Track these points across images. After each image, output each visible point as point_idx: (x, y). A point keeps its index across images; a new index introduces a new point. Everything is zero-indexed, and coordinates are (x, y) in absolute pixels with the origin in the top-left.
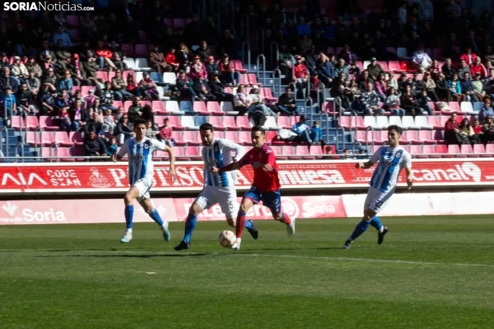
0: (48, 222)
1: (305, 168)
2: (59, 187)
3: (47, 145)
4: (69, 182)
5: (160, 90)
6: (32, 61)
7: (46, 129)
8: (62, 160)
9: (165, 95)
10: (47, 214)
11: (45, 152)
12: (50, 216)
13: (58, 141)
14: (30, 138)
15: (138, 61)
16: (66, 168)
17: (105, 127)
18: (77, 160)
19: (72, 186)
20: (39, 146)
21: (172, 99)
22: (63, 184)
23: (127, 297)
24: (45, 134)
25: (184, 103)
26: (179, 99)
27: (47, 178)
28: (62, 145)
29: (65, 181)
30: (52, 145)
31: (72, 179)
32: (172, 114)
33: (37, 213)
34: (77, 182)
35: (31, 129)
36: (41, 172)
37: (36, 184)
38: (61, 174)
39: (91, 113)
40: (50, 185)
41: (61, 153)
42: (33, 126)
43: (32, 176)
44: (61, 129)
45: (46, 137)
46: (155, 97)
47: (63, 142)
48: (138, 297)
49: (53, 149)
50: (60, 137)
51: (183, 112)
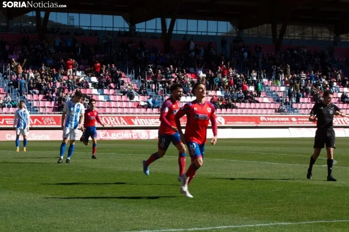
0: (42, 139)
1: (151, 118)
2: (47, 125)
3: (42, 107)
4: (51, 123)
5: (90, 84)
6: (36, 71)
7: (42, 100)
8: (48, 114)
9: (92, 86)
10: (42, 136)
11: (41, 110)
12: (43, 137)
13: (47, 105)
14: (35, 104)
15: (81, 72)
16: (50, 117)
17: (66, 100)
18: (54, 114)
19: (52, 124)
20: (39, 107)
21: (95, 88)
22: (48, 124)
23: (76, 171)
24: (41, 102)
25: (100, 90)
26: (98, 88)
27: (42, 121)
28: (48, 107)
29: (49, 122)
30: (44, 107)
31: (52, 121)
32: (95, 95)
33: (37, 136)
34: (55, 123)
35: (35, 100)
36: (39, 118)
37: (37, 123)
38: (48, 119)
39: (61, 94)
40: (43, 124)
41: (48, 110)
42: (36, 99)
43: (36, 120)
44: (48, 100)
45: (42, 104)
46: (88, 87)
47: (49, 106)
48: (80, 172)
49: (44, 109)
50: (47, 104)
51: (99, 94)
